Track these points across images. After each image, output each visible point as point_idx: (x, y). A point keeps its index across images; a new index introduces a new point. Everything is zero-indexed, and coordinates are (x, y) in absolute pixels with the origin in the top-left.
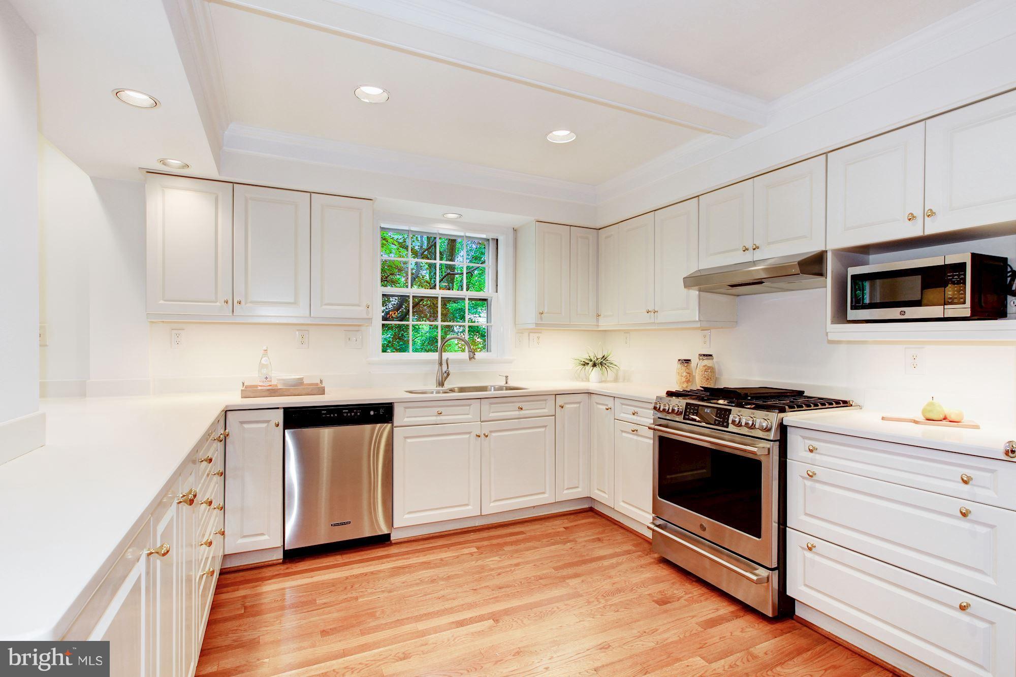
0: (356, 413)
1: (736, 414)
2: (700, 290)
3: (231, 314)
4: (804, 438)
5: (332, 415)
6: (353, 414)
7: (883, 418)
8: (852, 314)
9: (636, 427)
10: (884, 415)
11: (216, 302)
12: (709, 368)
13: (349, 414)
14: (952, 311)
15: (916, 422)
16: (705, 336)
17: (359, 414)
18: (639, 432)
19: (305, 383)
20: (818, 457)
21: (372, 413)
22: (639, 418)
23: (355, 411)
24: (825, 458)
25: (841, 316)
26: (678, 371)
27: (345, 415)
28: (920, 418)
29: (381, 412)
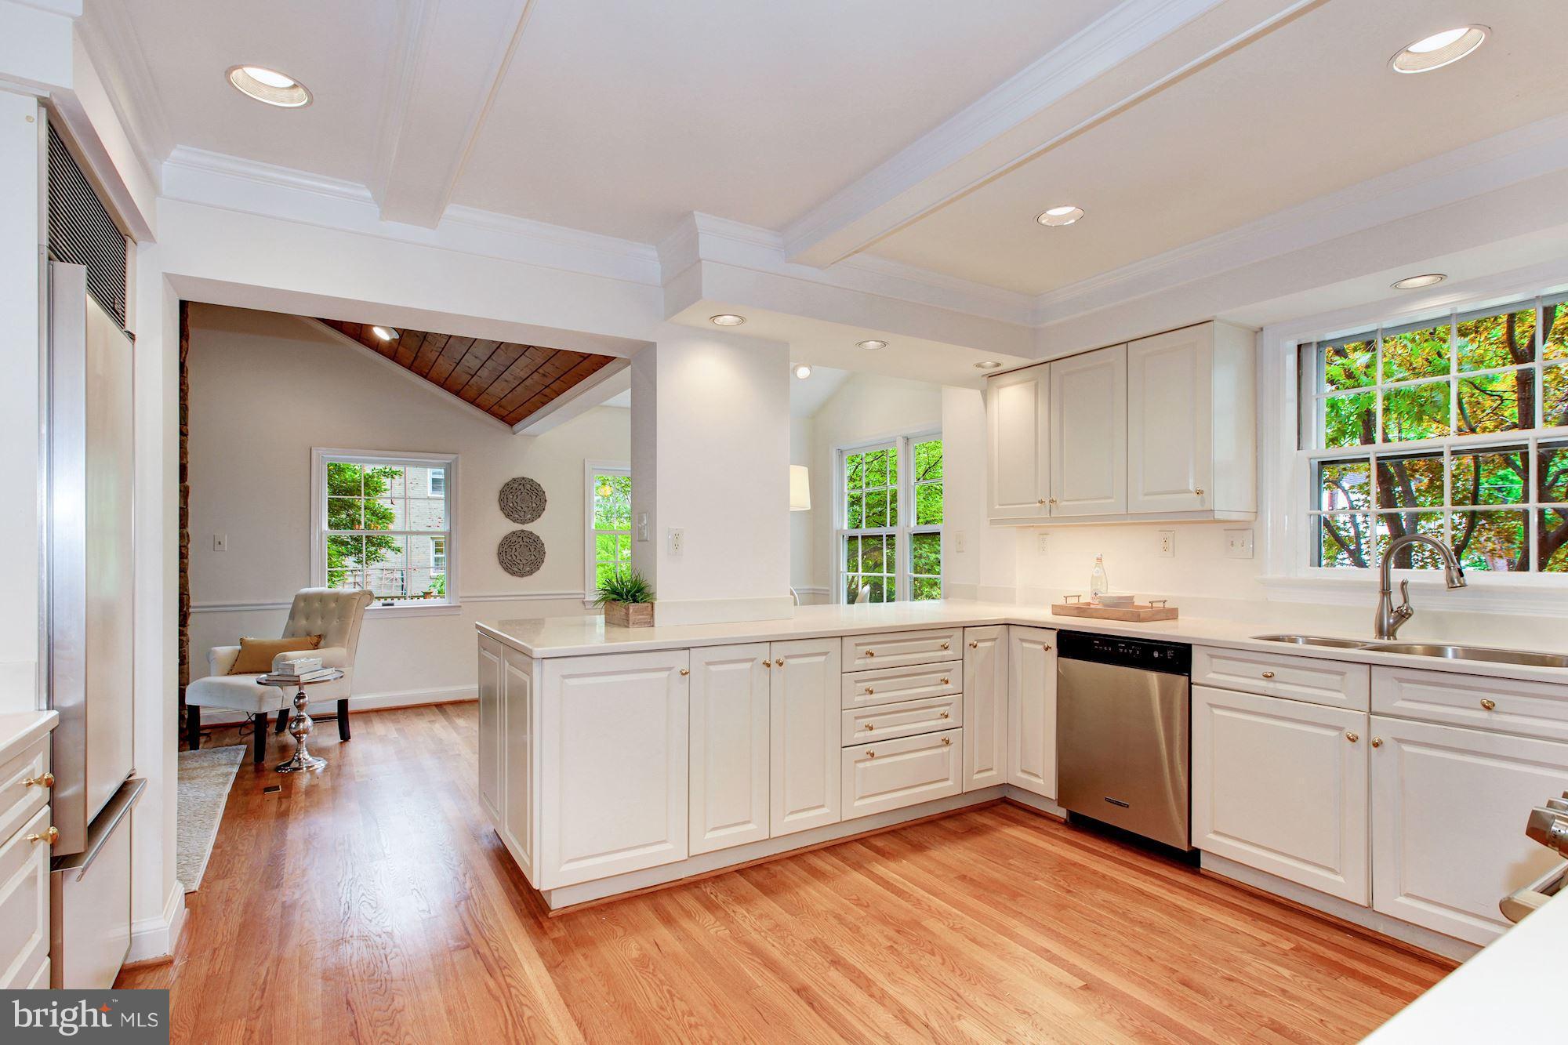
0: (1134, 651)
3: (1048, 516)
5: (1105, 648)
6: (1131, 651)
13: (1126, 651)
17: (1138, 652)
19: (1135, 604)
21: (1156, 654)
23: (1133, 647)
27: (1121, 650)
29: (1170, 654)
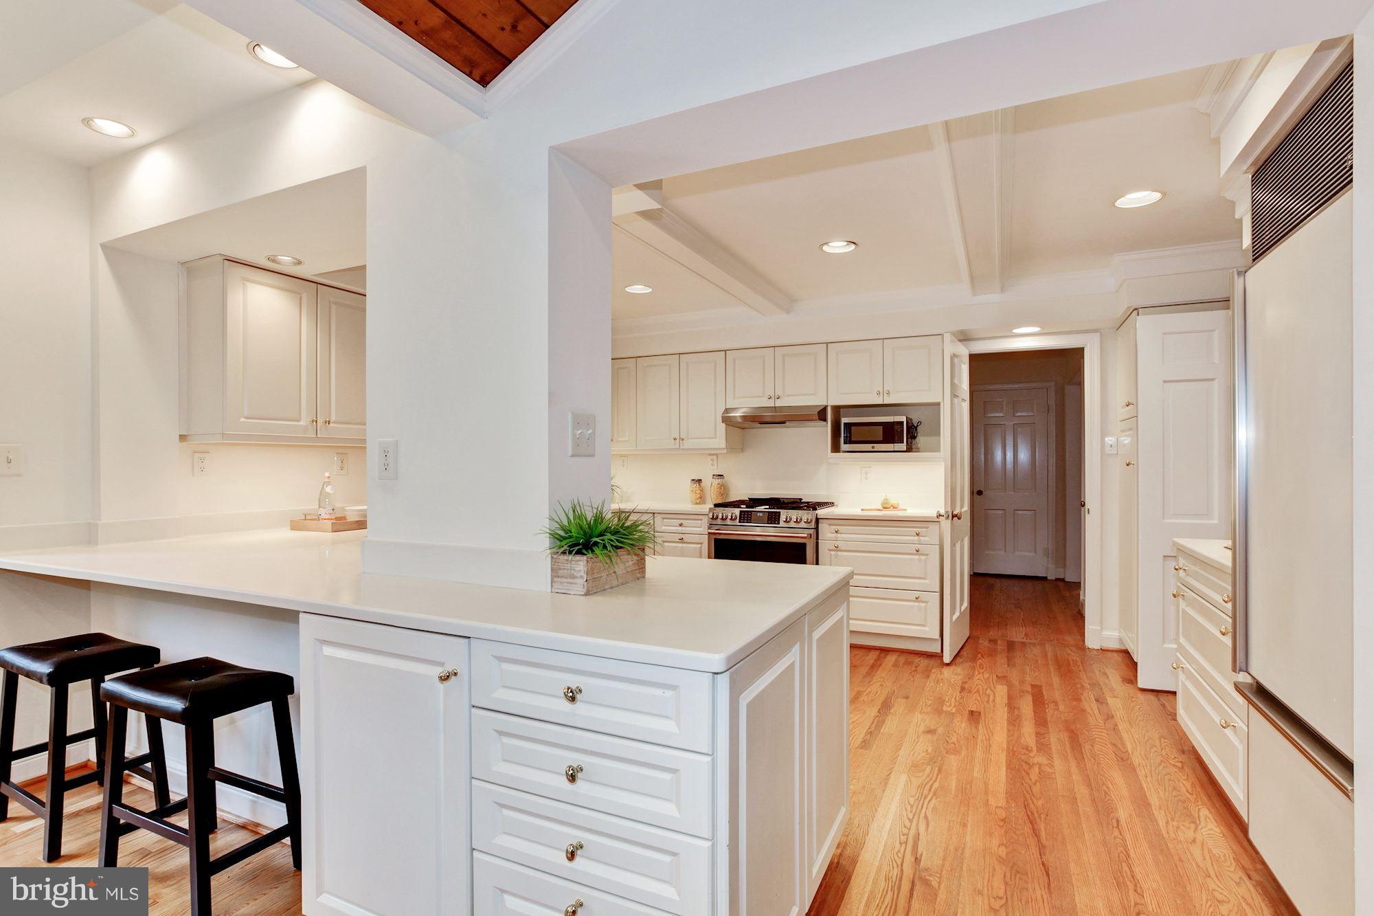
1: (784, 514)
2: (727, 424)
3: (315, 436)
4: (830, 525)
7: (862, 510)
8: (844, 447)
9: (682, 536)
10: (863, 508)
11: (299, 421)
12: (723, 485)
14: (898, 446)
15: (879, 510)
16: (713, 460)
18: (685, 540)
20: (839, 535)
22: (684, 528)
24: (843, 535)
25: (836, 448)
26: (692, 489)
28: (881, 508)
